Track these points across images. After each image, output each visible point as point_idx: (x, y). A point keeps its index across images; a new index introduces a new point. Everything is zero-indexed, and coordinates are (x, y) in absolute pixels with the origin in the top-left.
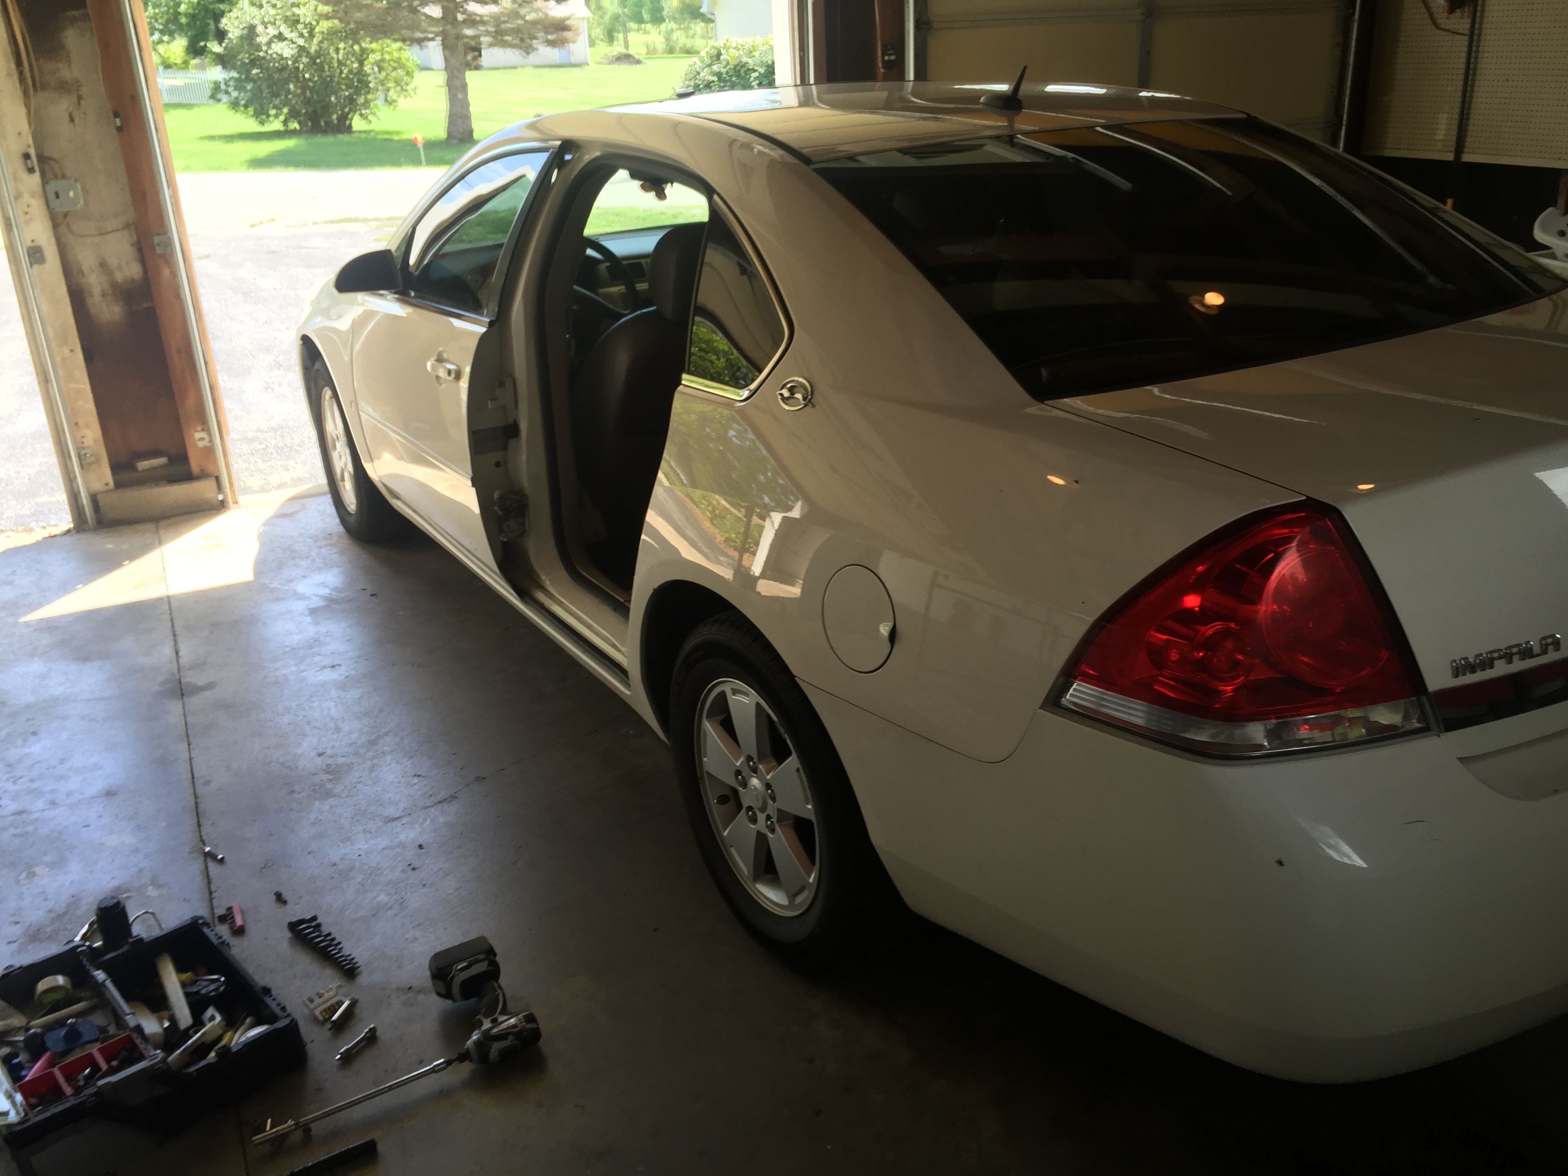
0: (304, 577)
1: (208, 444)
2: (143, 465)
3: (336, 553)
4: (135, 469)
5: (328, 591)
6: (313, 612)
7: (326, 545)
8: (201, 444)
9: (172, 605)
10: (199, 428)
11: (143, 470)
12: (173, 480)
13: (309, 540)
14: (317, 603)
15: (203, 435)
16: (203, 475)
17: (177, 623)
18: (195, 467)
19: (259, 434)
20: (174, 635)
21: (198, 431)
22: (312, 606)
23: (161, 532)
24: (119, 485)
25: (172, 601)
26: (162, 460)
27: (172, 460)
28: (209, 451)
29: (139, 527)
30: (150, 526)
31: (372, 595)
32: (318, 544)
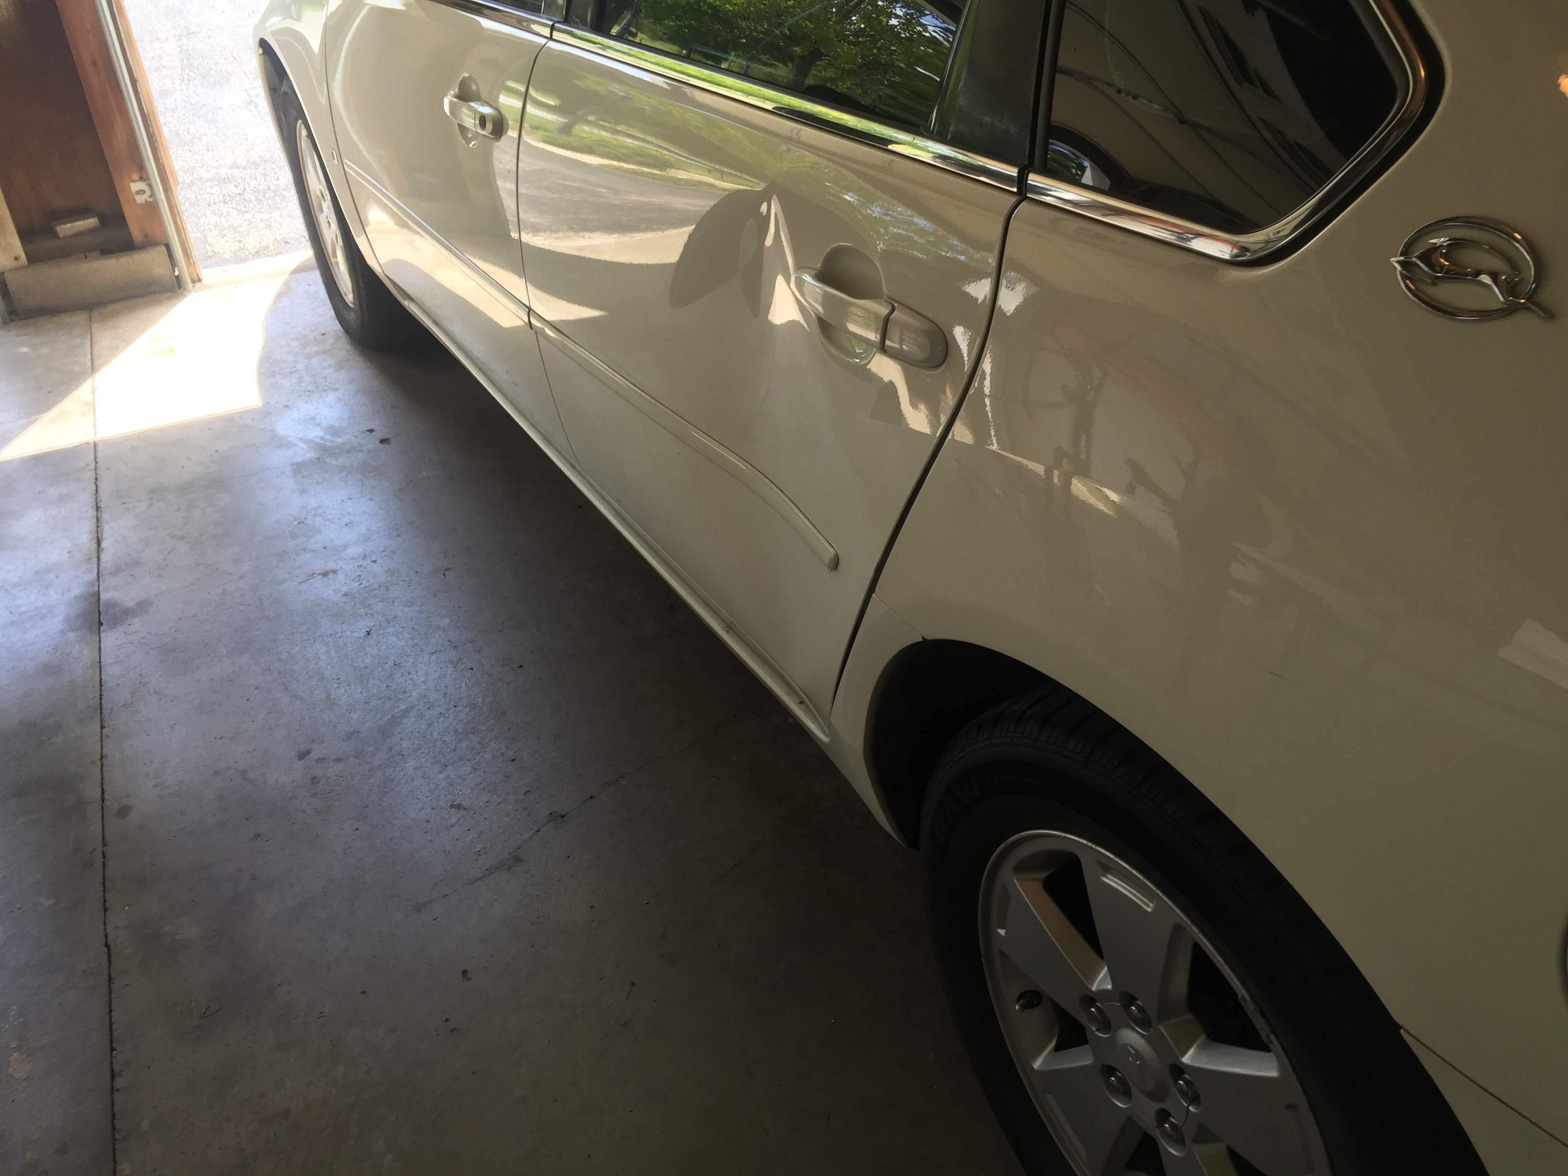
0: (286, 406)
1: (151, 200)
2: (65, 229)
3: (330, 366)
4: (55, 235)
5: (321, 434)
6: (299, 468)
7: (318, 353)
8: (140, 199)
9: (99, 455)
10: (135, 176)
11: (65, 237)
12: (107, 251)
13: (296, 343)
14: (305, 453)
15: (141, 185)
16: (148, 243)
17: (103, 487)
18: (136, 232)
19: (235, 170)
20: (98, 508)
21: (135, 181)
22: (298, 459)
23: (95, 326)
24: (33, 259)
25: (100, 448)
26: (92, 222)
27: (105, 221)
28: (152, 208)
29: (67, 319)
30: (81, 317)
31: (382, 441)
32: (307, 350)
